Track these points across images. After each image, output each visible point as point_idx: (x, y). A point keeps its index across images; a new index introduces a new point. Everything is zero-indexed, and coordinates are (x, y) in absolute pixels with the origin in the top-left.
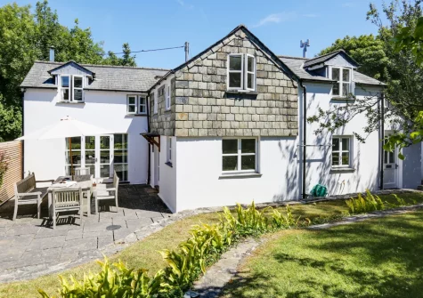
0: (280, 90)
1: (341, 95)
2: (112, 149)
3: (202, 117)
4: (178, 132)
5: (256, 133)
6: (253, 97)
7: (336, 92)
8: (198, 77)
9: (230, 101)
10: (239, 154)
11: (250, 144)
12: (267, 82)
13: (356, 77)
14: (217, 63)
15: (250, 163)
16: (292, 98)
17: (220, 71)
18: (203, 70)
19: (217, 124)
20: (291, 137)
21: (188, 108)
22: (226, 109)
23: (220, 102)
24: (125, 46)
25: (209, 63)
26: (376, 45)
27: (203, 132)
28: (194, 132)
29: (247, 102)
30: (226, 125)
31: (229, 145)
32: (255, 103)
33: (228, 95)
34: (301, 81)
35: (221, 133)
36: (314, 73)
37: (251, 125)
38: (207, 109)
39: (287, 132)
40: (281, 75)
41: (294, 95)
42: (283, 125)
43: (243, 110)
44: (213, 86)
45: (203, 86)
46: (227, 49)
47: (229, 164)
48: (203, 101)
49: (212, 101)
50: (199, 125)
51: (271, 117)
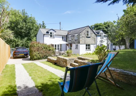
0: (93, 36)
1: (102, 37)
2: (59, 47)
3: (83, 41)
4: (80, 43)
5: (90, 43)
6: (90, 37)
7: (101, 37)
8: (83, 34)
9: (87, 38)
10: (88, 47)
11: (89, 45)
12: (92, 35)
13: (104, 34)
14: (85, 32)
15: (89, 48)
16: (95, 38)
17: (86, 33)
18: (83, 33)
19: (85, 42)
20: (95, 44)
21: (81, 39)
22: (86, 39)
23: (86, 38)
24: (43, 22)
25: (84, 32)
26: (103, 26)
27: (83, 43)
28: (82, 43)
29: (89, 38)
30: (86, 42)
31: (87, 45)
32: (90, 38)
33: (87, 37)
34: (96, 35)
35: (86, 43)
36: (97, 33)
37: (90, 42)
38: (84, 39)
39: (94, 43)
40: (94, 34)
41: (95, 37)
42: (94, 42)
43: (89, 40)
44: (85, 36)
45: (83, 36)
46: (87, 30)
47: (87, 48)
48: (83, 38)
49: (85, 38)
50: (83, 42)
51: (92, 41)
